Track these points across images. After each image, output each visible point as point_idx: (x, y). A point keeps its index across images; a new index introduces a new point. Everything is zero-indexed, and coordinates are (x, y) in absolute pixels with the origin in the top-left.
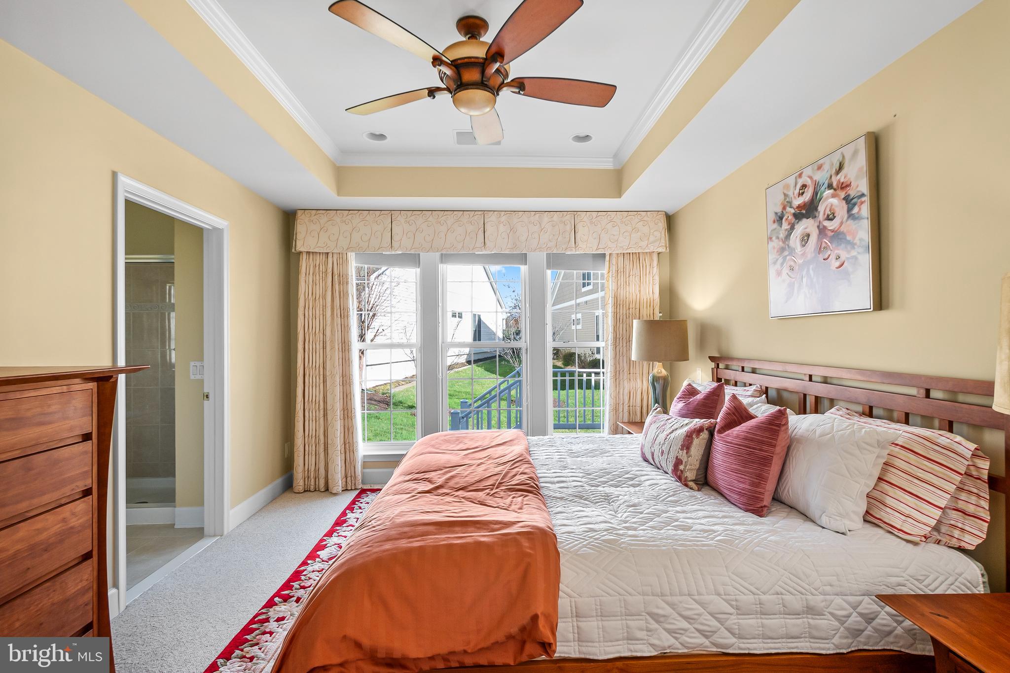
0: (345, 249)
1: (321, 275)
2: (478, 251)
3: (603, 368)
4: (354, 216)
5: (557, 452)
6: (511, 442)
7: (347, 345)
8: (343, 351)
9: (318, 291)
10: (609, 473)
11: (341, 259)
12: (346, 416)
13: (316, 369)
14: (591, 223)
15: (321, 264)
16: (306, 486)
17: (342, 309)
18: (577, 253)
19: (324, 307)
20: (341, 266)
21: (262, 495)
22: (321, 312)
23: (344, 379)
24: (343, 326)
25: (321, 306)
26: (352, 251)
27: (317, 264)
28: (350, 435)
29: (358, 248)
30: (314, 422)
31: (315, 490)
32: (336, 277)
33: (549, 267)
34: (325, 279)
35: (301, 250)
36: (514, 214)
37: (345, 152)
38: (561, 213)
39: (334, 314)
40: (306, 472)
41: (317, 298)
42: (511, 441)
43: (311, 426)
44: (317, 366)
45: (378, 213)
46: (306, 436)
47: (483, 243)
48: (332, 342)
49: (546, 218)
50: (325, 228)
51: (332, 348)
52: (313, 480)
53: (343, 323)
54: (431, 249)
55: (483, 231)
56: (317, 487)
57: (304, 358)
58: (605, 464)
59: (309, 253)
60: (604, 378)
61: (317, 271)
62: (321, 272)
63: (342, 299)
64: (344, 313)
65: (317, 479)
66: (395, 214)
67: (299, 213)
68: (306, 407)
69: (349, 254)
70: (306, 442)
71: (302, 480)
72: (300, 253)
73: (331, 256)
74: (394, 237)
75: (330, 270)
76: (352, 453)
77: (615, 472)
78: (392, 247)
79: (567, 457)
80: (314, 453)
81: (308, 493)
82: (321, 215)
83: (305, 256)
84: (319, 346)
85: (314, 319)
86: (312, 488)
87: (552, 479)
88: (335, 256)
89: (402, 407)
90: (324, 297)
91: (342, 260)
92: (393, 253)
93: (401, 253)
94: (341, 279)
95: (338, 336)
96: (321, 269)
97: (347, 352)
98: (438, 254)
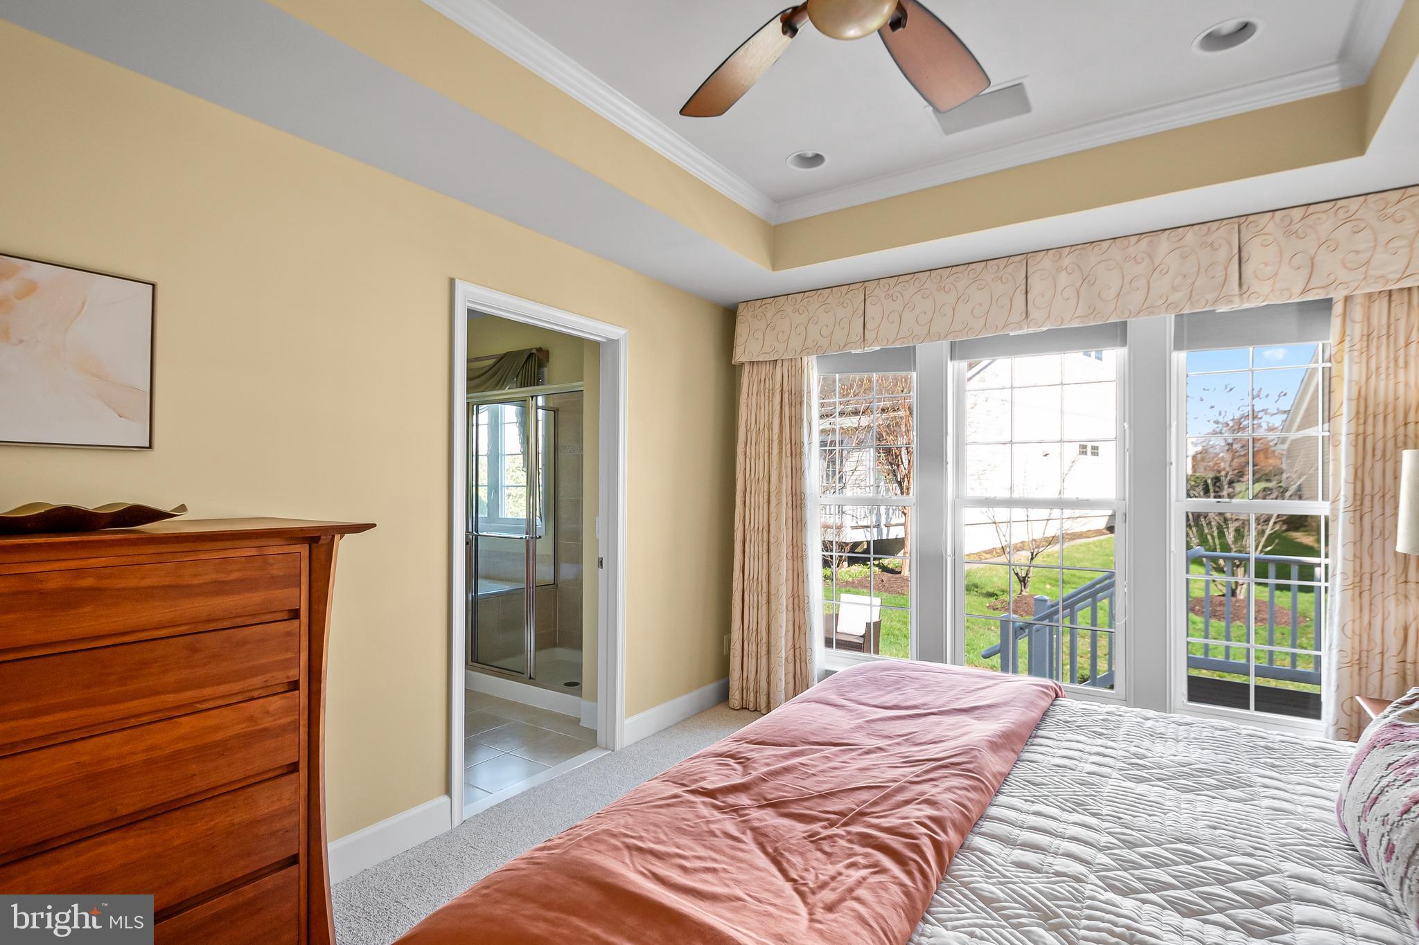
0: (798, 352)
1: (767, 394)
2: (1014, 329)
3: (1327, 556)
4: (810, 299)
5: (1099, 754)
6: (989, 710)
7: (799, 498)
8: (794, 508)
9: (763, 419)
10: (1191, 858)
11: (794, 367)
12: (796, 607)
13: (758, 533)
14: (1288, 233)
15: (767, 379)
16: (744, 701)
17: (793, 443)
18: (1246, 306)
19: (770, 441)
20: (793, 378)
21: (682, 703)
22: (766, 449)
23: (795, 550)
24: (794, 469)
25: (766, 441)
26: (808, 354)
27: (763, 379)
28: (802, 636)
29: (815, 348)
30: (756, 609)
31: (756, 710)
32: (786, 395)
33: (1178, 346)
34: (771, 400)
35: (743, 359)
36: (1089, 248)
37: (780, 200)
38: (1204, 227)
39: (782, 452)
40: (745, 682)
41: (761, 429)
42: (990, 706)
43: (751, 616)
44: (760, 529)
45: (844, 289)
46: (745, 628)
47: (1024, 315)
48: (779, 492)
49: (1164, 242)
50: (773, 324)
51: (779, 503)
52: (752, 695)
53: (794, 466)
54: (929, 336)
55: (1024, 291)
56: (758, 706)
57: (744, 516)
58: (1201, 824)
59: (752, 363)
60: (1327, 584)
61: (762, 388)
62: (767, 390)
63: (793, 429)
64: (796, 449)
65: (758, 694)
66: (871, 285)
67: (741, 307)
68: (745, 588)
69: (805, 359)
70: (745, 637)
71: (738, 692)
72: (742, 364)
73: (780, 365)
74: (868, 326)
75: (778, 386)
76: (803, 664)
77: (1218, 858)
78: (864, 340)
79: (1115, 774)
80: (754, 655)
81: (746, 712)
82: (767, 306)
83: (747, 369)
84: (763, 500)
85: (757, 459)
86: (751, 706)
87: (1016, 831)
88: (786, 364)
89: (976, 593)
90: (770, 428)
91: (797, 371)
92: (867, 350)
93: (878, 348)
94: (793, 398)
95: (786, 485)
96: (767, 386)
97: (799, 508)
98: (945, 345)
